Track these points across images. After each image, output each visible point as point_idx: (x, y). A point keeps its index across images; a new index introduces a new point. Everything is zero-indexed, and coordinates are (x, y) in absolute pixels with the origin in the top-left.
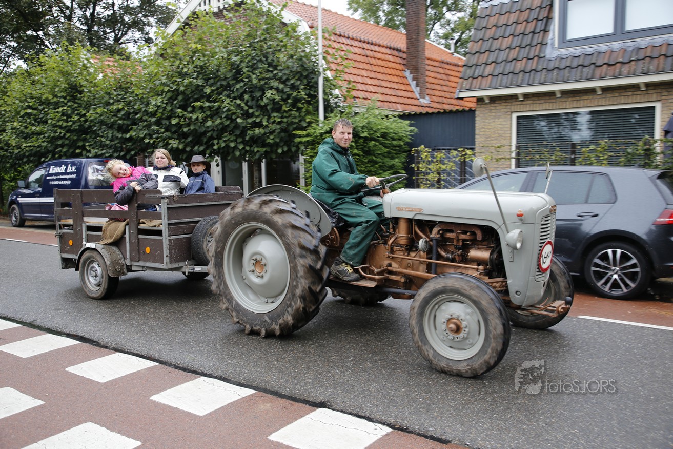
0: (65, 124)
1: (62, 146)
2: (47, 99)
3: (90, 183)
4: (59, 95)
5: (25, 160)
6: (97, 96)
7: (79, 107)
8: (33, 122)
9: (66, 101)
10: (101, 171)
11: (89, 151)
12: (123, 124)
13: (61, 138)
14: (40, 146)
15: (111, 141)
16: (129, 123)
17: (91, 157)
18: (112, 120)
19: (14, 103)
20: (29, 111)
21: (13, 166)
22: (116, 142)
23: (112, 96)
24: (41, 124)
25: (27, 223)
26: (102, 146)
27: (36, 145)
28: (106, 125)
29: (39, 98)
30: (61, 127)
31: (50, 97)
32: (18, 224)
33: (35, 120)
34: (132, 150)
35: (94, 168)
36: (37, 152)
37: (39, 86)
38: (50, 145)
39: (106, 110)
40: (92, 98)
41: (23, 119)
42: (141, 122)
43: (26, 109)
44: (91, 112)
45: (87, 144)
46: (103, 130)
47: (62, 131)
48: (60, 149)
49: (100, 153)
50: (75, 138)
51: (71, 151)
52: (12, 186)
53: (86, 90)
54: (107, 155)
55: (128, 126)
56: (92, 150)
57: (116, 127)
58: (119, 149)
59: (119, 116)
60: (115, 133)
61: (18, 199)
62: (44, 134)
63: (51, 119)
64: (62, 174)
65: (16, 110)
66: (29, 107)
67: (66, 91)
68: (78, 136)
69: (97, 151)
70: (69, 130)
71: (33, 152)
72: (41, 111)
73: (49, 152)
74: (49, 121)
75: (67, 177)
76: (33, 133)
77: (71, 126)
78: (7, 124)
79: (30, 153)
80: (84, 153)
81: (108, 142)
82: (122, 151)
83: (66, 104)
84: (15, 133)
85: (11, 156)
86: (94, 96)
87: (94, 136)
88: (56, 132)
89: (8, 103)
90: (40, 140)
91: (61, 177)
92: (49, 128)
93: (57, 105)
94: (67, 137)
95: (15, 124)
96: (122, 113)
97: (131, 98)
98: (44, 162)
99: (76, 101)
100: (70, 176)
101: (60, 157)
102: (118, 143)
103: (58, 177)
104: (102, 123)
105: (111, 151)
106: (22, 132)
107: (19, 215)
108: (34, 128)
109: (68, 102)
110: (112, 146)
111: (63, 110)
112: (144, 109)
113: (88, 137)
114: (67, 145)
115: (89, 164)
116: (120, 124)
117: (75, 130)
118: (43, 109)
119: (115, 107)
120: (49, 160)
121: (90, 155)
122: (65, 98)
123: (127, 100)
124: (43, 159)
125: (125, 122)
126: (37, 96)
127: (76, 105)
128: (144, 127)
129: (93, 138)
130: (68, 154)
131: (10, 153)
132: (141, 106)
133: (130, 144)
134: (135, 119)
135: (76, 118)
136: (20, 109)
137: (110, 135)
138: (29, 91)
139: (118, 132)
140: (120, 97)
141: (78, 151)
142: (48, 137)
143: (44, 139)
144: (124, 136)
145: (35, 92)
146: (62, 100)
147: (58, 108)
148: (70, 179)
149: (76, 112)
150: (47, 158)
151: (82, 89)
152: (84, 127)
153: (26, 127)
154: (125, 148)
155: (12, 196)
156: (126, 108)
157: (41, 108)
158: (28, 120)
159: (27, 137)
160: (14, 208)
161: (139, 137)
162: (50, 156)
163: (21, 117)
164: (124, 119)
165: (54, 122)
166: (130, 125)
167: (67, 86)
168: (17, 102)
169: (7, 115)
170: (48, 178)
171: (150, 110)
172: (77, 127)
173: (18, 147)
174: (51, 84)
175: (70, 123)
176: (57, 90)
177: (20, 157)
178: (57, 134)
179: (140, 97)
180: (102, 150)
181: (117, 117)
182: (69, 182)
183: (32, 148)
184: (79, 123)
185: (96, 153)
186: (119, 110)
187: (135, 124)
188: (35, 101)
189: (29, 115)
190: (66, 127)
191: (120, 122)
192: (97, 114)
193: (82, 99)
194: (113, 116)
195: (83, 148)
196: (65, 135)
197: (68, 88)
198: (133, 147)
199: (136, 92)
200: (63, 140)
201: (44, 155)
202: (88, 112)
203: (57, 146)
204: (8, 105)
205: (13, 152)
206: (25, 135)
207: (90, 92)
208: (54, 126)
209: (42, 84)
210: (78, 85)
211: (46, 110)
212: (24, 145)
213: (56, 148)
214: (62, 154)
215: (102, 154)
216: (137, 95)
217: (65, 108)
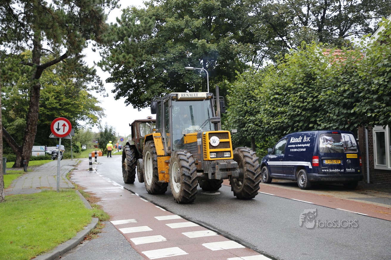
0: (301, 105)
1: (299, 121)
2: (289, 86)
3: (321, 151)
4: (298, 83)
5: (272, 133)
6: (327, 81)
7: (312, 90)
8: (279, 104)
9: (303, 87)
10: (330, 141)
11: (320, 125)
12: (348, 102)
13: (298, 115)
14: (283, 122)
15: (338, 116)
16: (353, 100)
17: (321, 130)
18: (339, 99)
19: (266, 91)
20: (277, 96)
21: (264, 137)
22: (342, 117)
23: (339, 80)
24: (284, 105)
25: (273, 181)
26: (330, 121)
27: (280, 121)
28: (333, 104)
29: (284, 86)
30: (298, 107)
31: (292, 85)
32: (267, 181)
33: (280, 103)
34: (355, 123)
35: (324, 138)
36: (280, 127)
37: (284, 77)
38: (290, 121)
39: (334, 92)
40: (323, 82)
41: (272, 103)
42: (364, 99)
43: (274, 95)
44: (322, 94)
45: (318, 119)
46: (331, 108)
47: (299, 110)
48: (298, 124)
49: (328, 126)
50: (309, 115)
51: (305, 125)
52: (262, 152)
53: (318, 77)
54: (334, 128)
55: (352, 103)
56: (322, 124)
57: (342, 104)
58: (344, 123)
59: (345, 95)
60: (341, 110)
61: (268, 162)
62: (286, 113)
63: (292, 101)
64: (300, 143)
65: (267, 97)
66: (277, 93)
67: (303, 79)
68: (311, 114)
69: (326, 124)
70: (305, 109)
71: (278, 126)
72: (285, 96)
73: (289, 126)
74: (290, 103)
75: (303, 145)
76: (278, 113)
77: (306, 105)
78: (261, 107)
79: (275, 127)
80: (316, 126)
81: (335, 117)
82: (346, 124)
83: (303, 89)
84: (266, 113)
85: (263, 130)
86: (325, 81)
87: (323, 113)
88: (295, 111)
89: (262, 91)
90: (283, 118)
91: (299, 145)
92: (290, 108)
93: (296, 91)
94: (303, 114)
95: (267, 106)
96: (348, 93)
97: (356, 80)
98: (286, 134)
99: (311, 86)
100: (305, 145)
101: (297, 130)
102: (343, 118)
103: (297, 146)
104: (330, 102)
105: (337, 125)
106: (271, 112)
107: (268, 175)
108: (279, 109)
109: (304, 87)
110: (338, 120)
111: (301, 94)
112: (366, 88)
113: (319, 114)
114: (302, 120)
115: (320, 135)
116: (345, 102)
117: (309, 109)
118: (286, 94)
119: (342, 89)
120: (289, 133)
121: (320, 128)
122: (302, 84)
123: (351, 82)
124: (285, 132)
125: (350, 100)
126: (282, 84)
127: (310, 90)
128: (366, 103)
129: (323, 115)
130: (303, 128)
131: (262, 128)
132: (364, 86)
133: (353, 118)
134: (359, 97)
135: (310, 99)
136: (270, 95)
137: (337, 112)
138: (277, 82)
139: (344, 109)
140: (346, 80)
141: (311, 125)
142: (289, 115)
143: (286, 117)
144: (349, 111)
145: (281, 82)
146: (300, 86)
147: (297, 93)
148: (305, 147)
149: (310, 95)
150: (288, 131)
151: (315, 76)
152: (316, 106)
153: (274, 109)
154: (350, 121)
155: (263, 160)
156: (351, 89)
157: (285, 93)
158: (275, 103)
159: (274, 115)
160: (264, 168)
161: (361, 111)
162: (290, 129)
163: (270, 101)
164: (349, 98)
165: (294, 104)
166: (354, 102)
167: (304, 75)
168: (268, 90)
169: (261, 101)
170: (289, 146)
171: (373, 89)
172: (311, 107)
173: (268, 123)
174: (292, 75)
175: (305, 104)
176: (296, 79)
177: (268, 131)
178: (296, 112)
179: (363, 78)
180: (330, 124)
181: (343, 96)
182: (305, 150)
183: (277, 124)
184: (312, 103)
185: (325, 126)
186: (345, 91)
187: (358, 101)
188: (280, 89)
189: (276, 99)
190: (302, 107)
191: (346, 100)
192: (327, 95)
193: (315, 84)
194: (339, 96)
195: (315, 122)
196: (301, 113)
197: (305, 77)
198: (356, 120)
199: (360, 75)
200: (300, 117)
201: (286, 129)
202: (320, 94)
203: (295, 122)
204: (262, 93)
205: (264, 127)
206: (272, 114)
207: (321, 78)
208: (294, 106)
209: (286, 75)
210: (312, 73)
211: (288, 95)
212: (273, 122)
213: (294, 123)
214: (299, 128)
215: (330, 127)
216: (360, 77)
217: (302, 92)
